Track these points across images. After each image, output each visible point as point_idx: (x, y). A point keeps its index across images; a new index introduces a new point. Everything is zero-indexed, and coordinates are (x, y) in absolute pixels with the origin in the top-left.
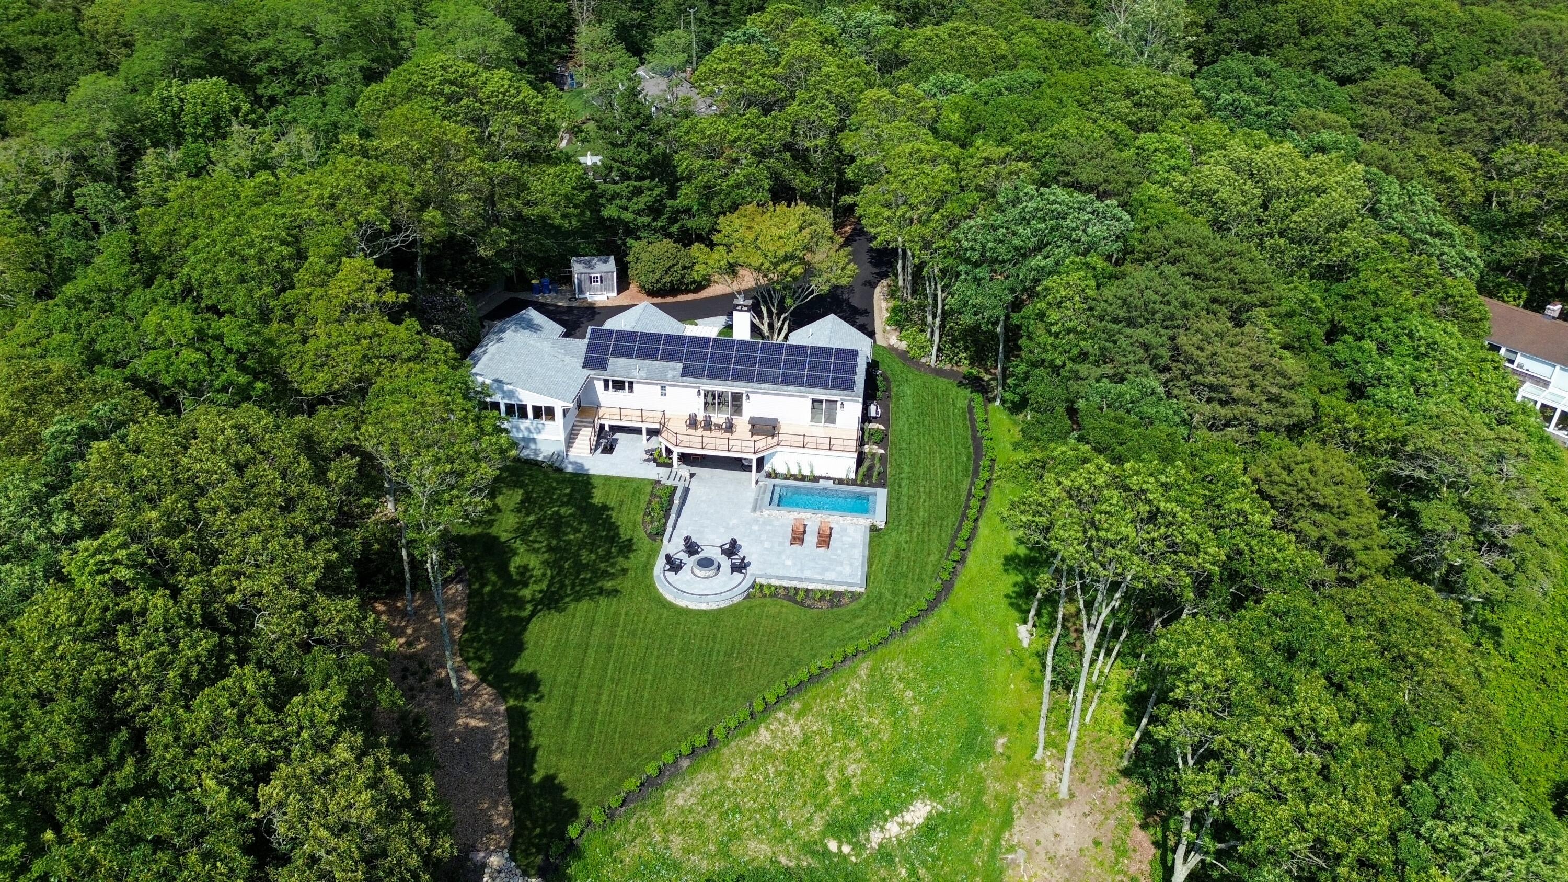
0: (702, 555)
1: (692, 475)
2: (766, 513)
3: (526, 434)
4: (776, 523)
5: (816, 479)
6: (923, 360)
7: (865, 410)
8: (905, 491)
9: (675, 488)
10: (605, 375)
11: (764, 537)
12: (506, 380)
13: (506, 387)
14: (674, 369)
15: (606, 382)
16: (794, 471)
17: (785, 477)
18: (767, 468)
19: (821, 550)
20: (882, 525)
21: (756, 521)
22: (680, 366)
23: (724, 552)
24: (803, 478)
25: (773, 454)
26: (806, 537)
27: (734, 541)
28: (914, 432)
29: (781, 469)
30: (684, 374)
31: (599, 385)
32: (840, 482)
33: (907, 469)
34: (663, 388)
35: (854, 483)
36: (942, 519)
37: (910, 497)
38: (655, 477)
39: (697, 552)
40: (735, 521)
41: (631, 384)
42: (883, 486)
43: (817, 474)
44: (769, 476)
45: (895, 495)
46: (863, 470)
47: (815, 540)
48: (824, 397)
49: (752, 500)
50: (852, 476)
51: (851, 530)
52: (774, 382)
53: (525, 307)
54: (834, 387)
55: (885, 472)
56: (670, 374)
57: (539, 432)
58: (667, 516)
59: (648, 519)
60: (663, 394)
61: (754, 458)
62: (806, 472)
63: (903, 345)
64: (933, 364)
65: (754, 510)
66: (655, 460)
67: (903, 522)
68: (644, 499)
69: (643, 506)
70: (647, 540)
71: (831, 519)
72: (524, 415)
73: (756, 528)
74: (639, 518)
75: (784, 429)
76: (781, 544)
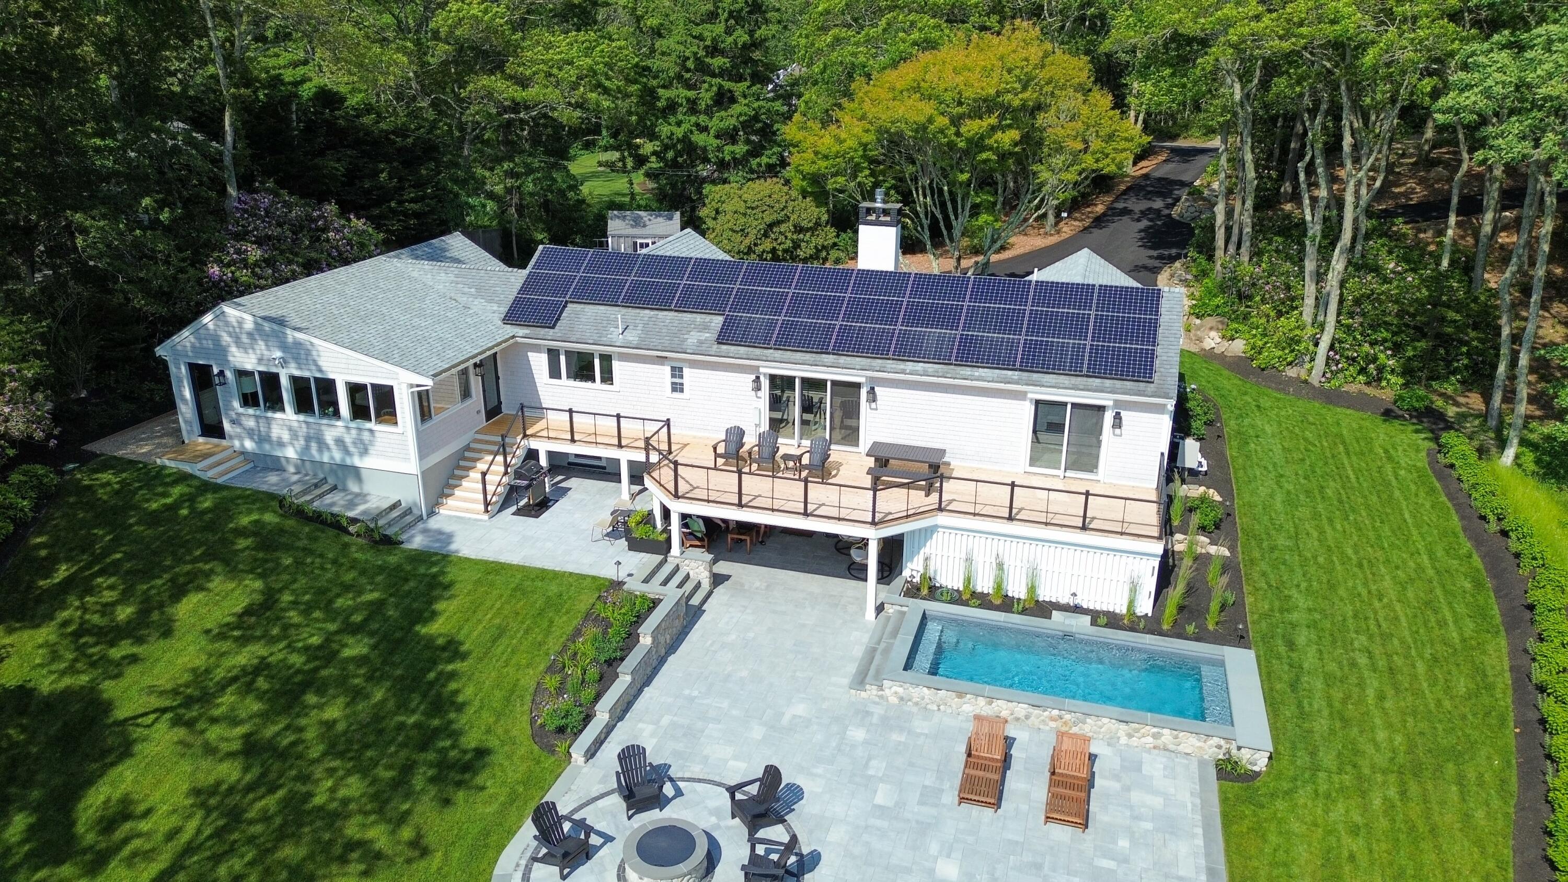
0: (671, 814)
1: (718, 580)
2: (893, 690)
3: (338, 456)
4: (921, 725)
5: (1043, 609)
6: (1292, 372)
7: (1175, 450)
8: (1310, 660)
9: (655, 603)
10: (549, 337)
11: (877, 767)
12: (295, 320)
13: (291, 335)
14: (705, 328)
15: (553, 354)
16: (984, 585)
17: (956, 598)
18: (912, 569)
19: (1061, 833)
20: (1261, 763)
21: (863, 713)
22: (718, 321)
23: (738, 809)
24: (1007, 604)
25: (929, 532)
26: (1014, 782)
27: (772, 775)
28: (1304, 512)
29: (950, 579)
30: (723, 338)
31: (539, 362)
32: (1112, 621)
33: (1302, 601)
34: (677, 372)
35: (1152, 625)
36: (1456, 756)
37: (1329, 680)
38: (609, 572)
39: (659, 801)
40: (800, 709)
41: (606, 359)
42: (1241, 640)
43: (1045, 594)
44: (913, 591)
45: (1282, 669)
46: (1175, 593)
47: (1040, 792)
48: (1070, 397)
49: (858, 652)
50: (1145, 606)
51: (1154, 766)
52: (940, 357)
53: (446, 231)
54: (1095, 372)
55: (1239, 604)
56: (693, 338)
57: (365, 452)
58: (605, 680)
59: (551, 682)
60: (677, 388)
61: (873, 536)
62: (1017, 589)
63: (1238, 347)
64: (1315, 378)
65: (860, 681)
66: (627, 534)
67: (1328, 759)
68: (564, 625)
69: (553, 645)
70: (526, 746)
71: (1089, 727)
72: (329, 406)
73: (858, 734)
74: (528, 680)
75: (957, 463)
76: (929, 796)
